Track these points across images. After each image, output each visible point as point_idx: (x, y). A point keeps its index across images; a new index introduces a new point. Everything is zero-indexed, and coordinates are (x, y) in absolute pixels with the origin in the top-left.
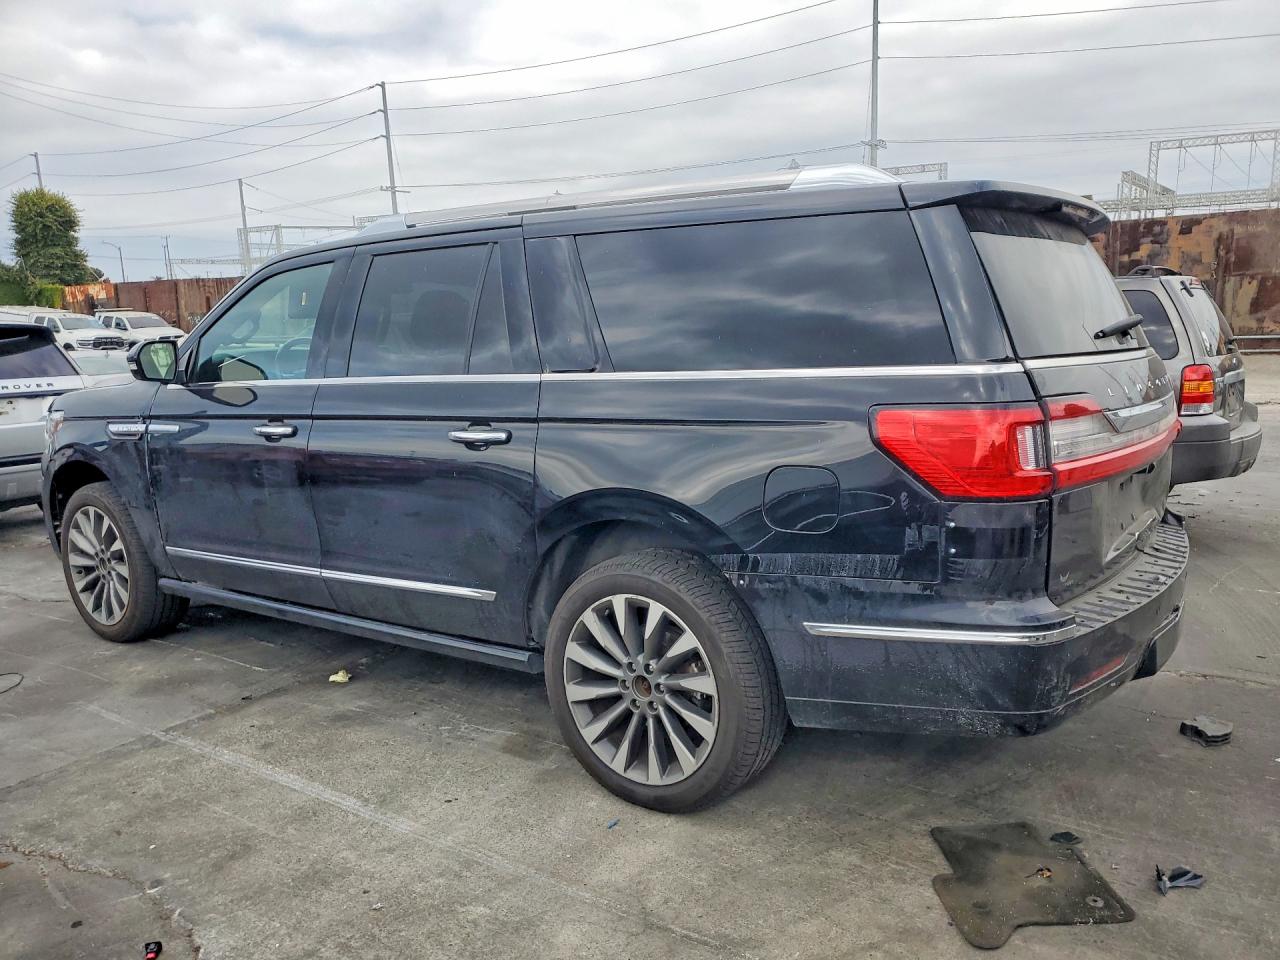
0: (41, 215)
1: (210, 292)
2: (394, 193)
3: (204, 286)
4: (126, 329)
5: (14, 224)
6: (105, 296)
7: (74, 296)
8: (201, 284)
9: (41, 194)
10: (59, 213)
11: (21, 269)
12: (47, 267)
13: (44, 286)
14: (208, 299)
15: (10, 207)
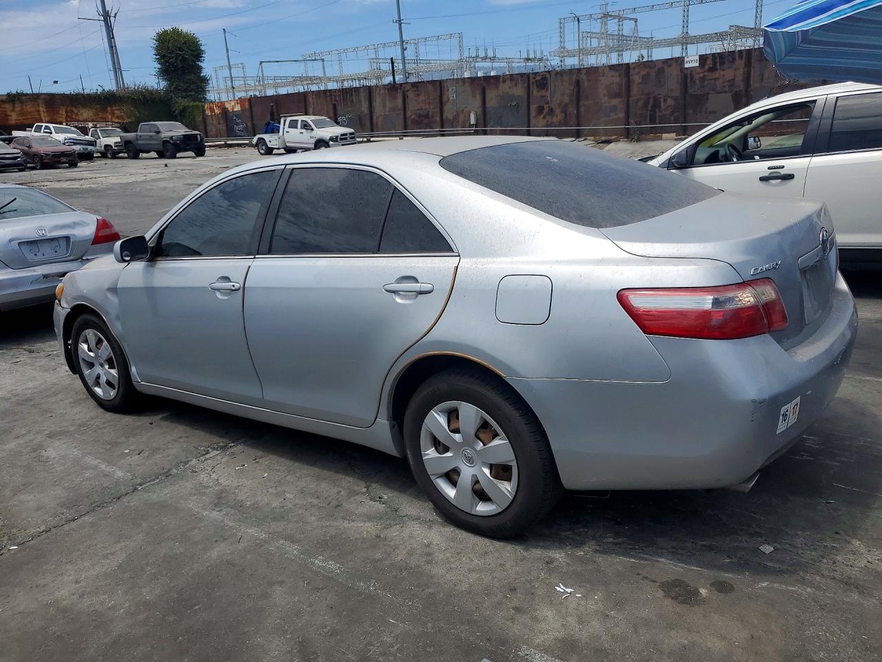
0: (180, 49)
1: (336, 100)
2: (400, 25)
3: (331, 95)
4: (312, 130)
5: (157, 57)
6: (240, 109)
7: (212, 110)
8: (328, 94)
9: (176, 32)
10: (191, 48)
11: (168, 91)
12: (186, 89)
13: (186, 104)
14: (335, 106)
15: (153, 43)
